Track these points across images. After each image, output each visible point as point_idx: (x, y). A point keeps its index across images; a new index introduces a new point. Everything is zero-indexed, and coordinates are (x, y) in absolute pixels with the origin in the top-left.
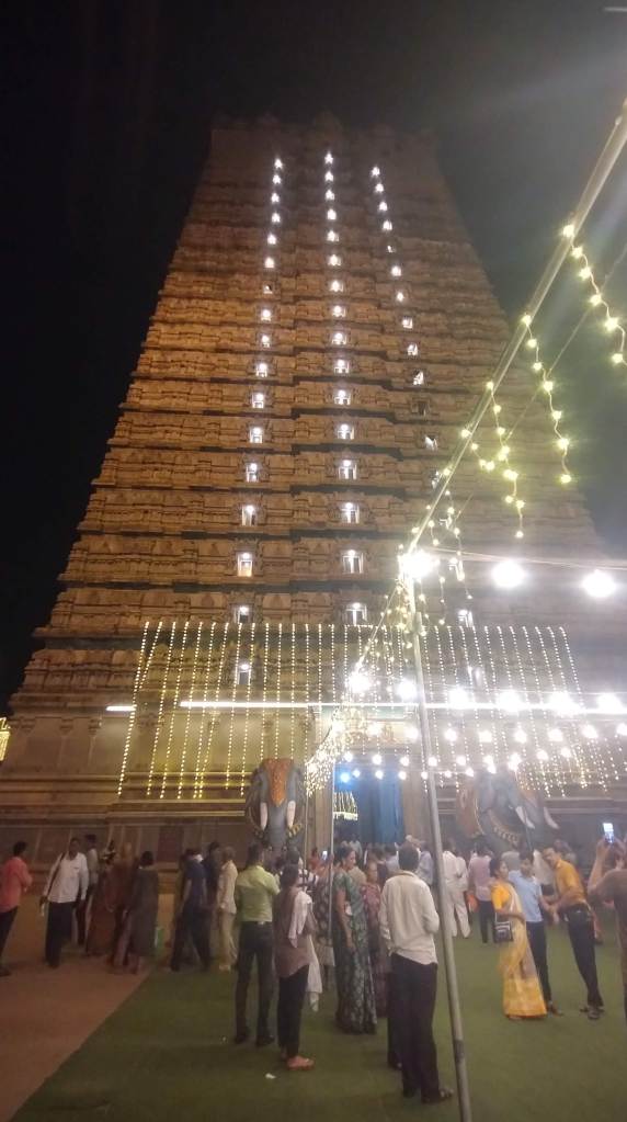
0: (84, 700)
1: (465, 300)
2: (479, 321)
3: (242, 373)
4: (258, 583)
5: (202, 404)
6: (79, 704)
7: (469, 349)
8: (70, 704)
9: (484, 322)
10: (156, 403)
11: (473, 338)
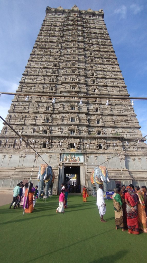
0: (7, 151)
1: (107, 55)
2: (110, 60)
3: (50, 73)
4: (50, 124)
5: (40, 81)
6: (6, 152)
7: (107, 67)
8: (4, 152)
9: (112, 60)
10: (28, 81)
11: (108, 64)
